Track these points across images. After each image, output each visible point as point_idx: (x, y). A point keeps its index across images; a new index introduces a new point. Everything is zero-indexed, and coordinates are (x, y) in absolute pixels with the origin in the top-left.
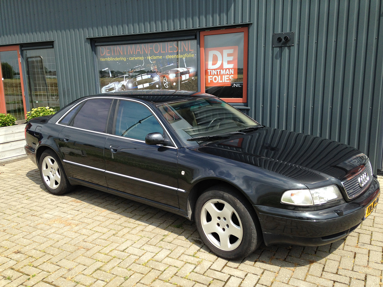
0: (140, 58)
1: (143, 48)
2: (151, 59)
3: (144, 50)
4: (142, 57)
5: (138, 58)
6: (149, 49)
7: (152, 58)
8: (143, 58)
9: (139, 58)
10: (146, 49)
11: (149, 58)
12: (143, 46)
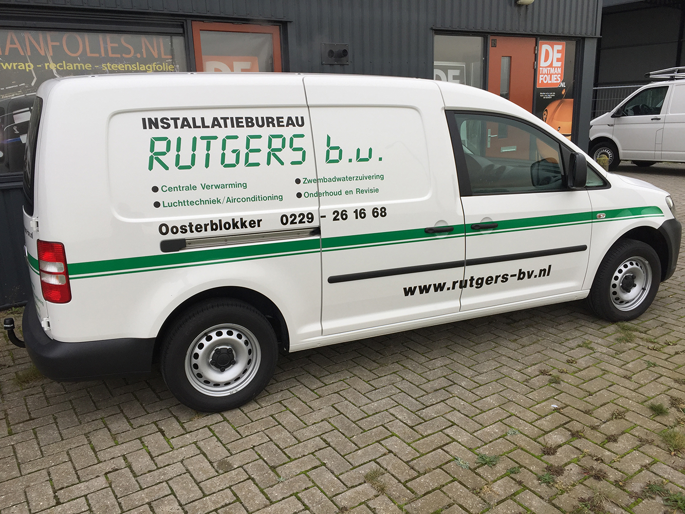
0: (22, 66)
1: (30, 42)
2: (57, 70)
3: (32, 46)
4: (27, 64)
5: (15, 64)
6: (50, 44)
7: (60, 66)
8: (32, 66)
9: (17, 66)
10: (39, 45)
11: (53, 66)
12: (28, 36)
